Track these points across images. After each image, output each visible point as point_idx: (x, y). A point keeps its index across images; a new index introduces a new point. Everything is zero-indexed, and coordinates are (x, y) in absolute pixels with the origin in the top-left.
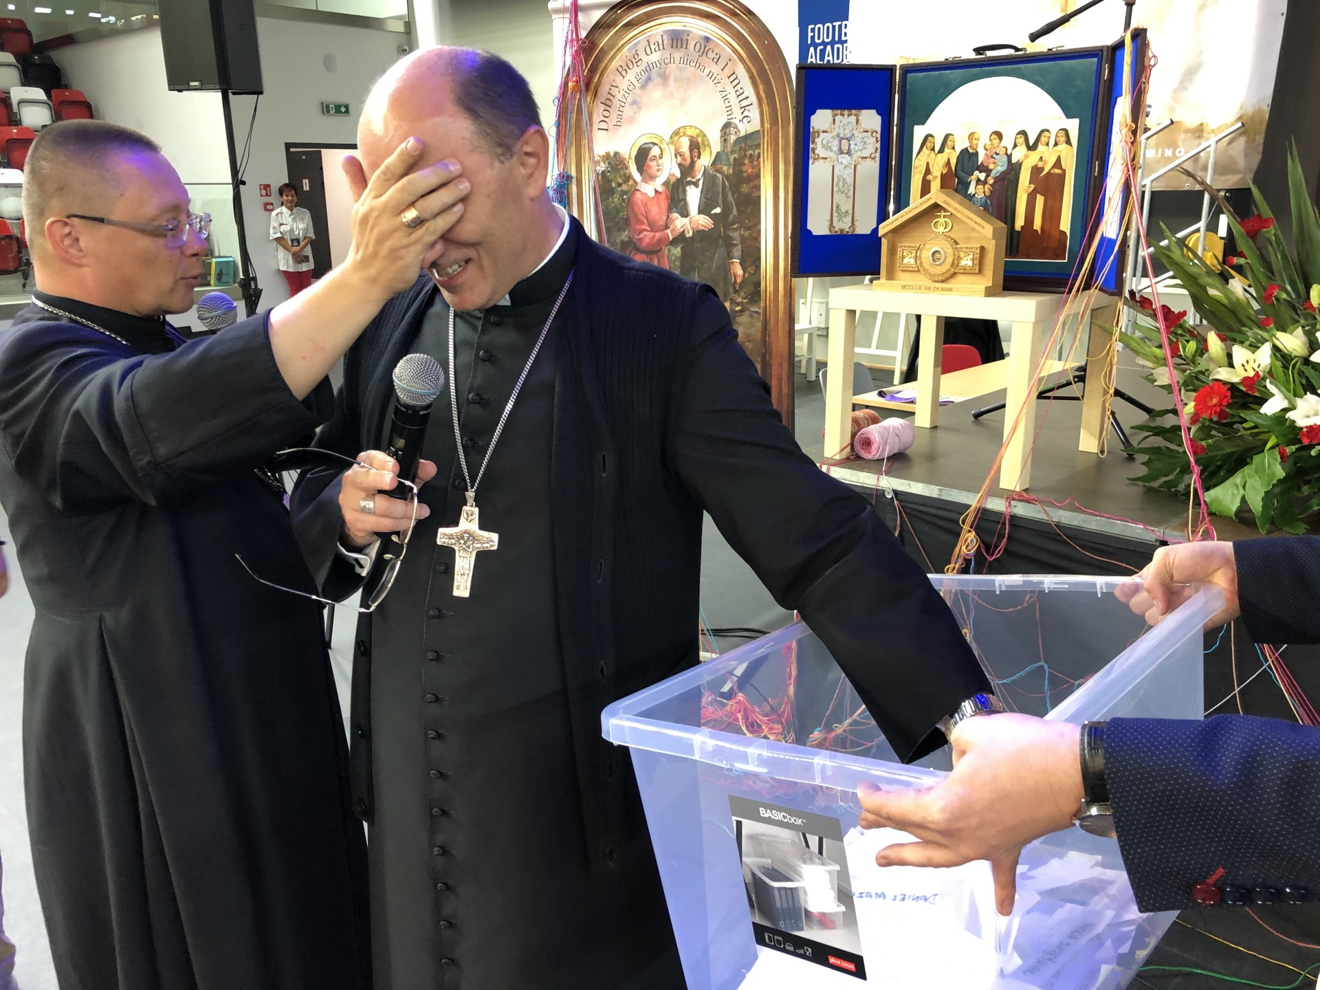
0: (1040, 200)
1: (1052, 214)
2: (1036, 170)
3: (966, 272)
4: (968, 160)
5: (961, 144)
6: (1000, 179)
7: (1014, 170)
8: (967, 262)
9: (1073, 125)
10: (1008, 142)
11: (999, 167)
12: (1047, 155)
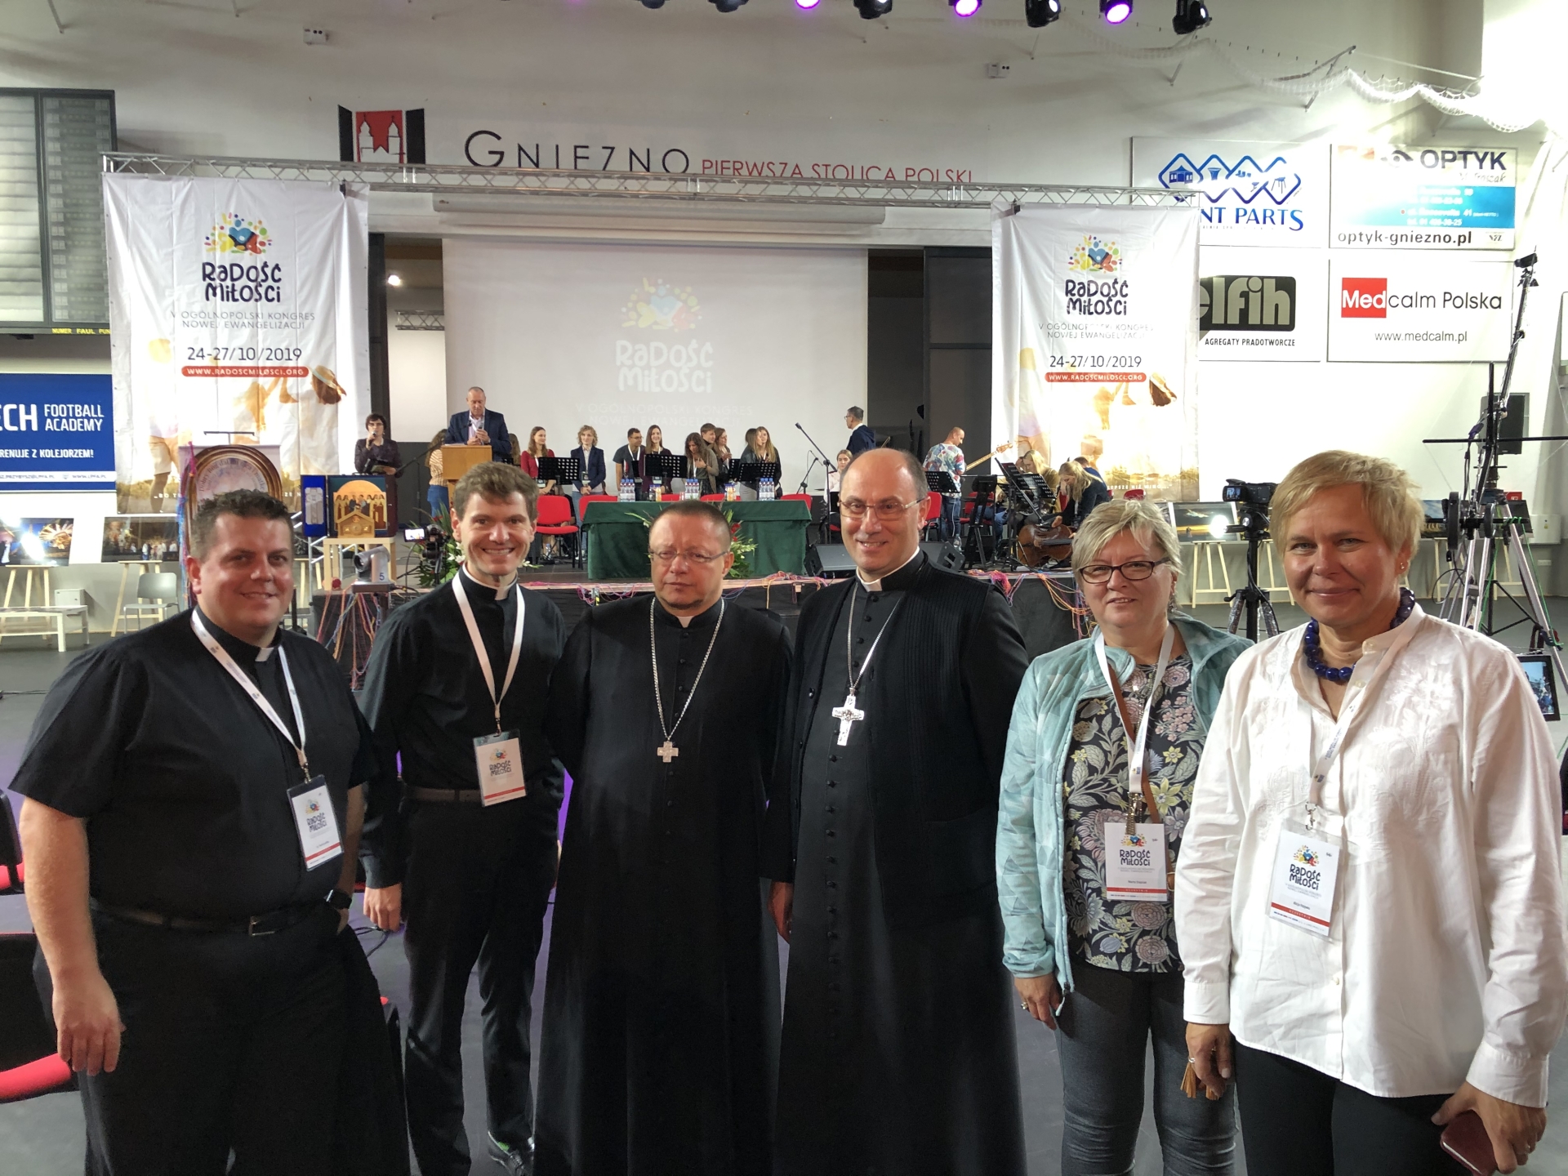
0: (377, 514)
1: (381, 517)
2: (375, 506)
3: (366, 532)
4: (353, 502)
5: (350, 498)
6: (364, 508)
7: (368, 505)
8: (366, 529)
9: (384, 494)
10: (365, 498)
11: (364, 504)
12: (378, 502)
